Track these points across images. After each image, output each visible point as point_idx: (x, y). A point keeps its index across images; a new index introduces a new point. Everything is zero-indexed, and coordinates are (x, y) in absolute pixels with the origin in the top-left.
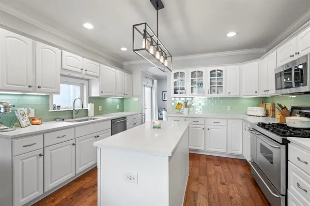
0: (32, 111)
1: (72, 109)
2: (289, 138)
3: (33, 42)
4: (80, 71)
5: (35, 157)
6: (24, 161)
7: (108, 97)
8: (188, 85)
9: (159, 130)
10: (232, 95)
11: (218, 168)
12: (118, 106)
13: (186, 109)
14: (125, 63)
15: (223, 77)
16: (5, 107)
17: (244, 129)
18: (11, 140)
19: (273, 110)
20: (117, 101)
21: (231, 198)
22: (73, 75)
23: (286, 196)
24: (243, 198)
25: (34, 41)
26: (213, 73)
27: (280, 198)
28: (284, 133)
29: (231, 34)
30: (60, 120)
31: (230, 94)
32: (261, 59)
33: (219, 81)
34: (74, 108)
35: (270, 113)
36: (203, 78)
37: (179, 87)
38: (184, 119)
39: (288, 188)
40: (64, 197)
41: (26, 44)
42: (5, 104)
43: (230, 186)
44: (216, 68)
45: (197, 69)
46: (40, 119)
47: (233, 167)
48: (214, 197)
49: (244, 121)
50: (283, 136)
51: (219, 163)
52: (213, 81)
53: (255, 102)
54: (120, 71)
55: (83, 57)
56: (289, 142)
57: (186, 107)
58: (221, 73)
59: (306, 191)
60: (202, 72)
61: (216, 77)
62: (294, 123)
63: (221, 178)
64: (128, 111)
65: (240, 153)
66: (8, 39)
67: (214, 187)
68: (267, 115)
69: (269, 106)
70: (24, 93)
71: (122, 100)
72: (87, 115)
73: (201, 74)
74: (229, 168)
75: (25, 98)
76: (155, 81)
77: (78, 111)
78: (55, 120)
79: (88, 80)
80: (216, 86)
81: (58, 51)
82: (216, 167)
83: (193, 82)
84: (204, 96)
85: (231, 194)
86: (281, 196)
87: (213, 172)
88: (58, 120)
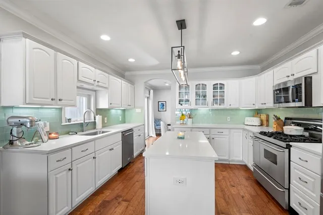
0: (48, 124)
1: (83, 122)
2: (291, 143)
3: (55, 54)
4: (93, 82)
5: (65, 172)
6: (58, 176)
7: (112, 109)
8: (192, 97)
9: (183, 140)
10: (232, 107)
11: (225, 173)
12: (120, 117)
13: (190, 120)
14: (127, 73)
15: (225, 90)
16: (31, 122)
17: (244, 137)
18: (46, 156)
19: (268, 121)
20: (119, 112)
21: (243, 197)
22: (86, 86)
23: (289, 189)
24: (252, 196)
25: (55, 52)
26: (216, 86)
27: (284, 191)
28: (285, 139)
29: (236, 53)
30: (73, 133)
31: (231, 106)
32: (259, 76)
33: (222, 94)
34: (84, 120)
35: (265, 122)
36: (207, 90)
37: (184, 99)
38: (190, 129)
39: (291, 182)
40: (91, 211)
41: (50, 55)
42: (31, 118)
43: (239, 188)
44: (219, 82)
45: (201, 82)
46: (57, 133)
47: (237, 172)
48: (228, 197)
49: (244, 129)
50: (286, 142)
51: (224, 169)
52: (216, 94)
53: (252, 113)
54: (125, 82)
55: (95, 68)
56: (291, 146)
57: (190, 118)
58: (222, 86)
59: (307, 183)
60: (205, 85)
61: (219, 90)
62: (290, 131)
63: (230, 182)
64: (129, 122)
65: (241, 159)
66: (35, 50)
67: (226, 190)
68: (262, 125)
69: (264, 117)
70: (42, 106)
71: (124, 111)
72: (95, 128)
73: (204, 86)
74: (234, 173)
75: (41, 111)
76: (152, 91)
77: (87, 124)
78: (68, 133)
79: (95, 91)
80: (219, 98)
81: (75, 62)
82: (223, 173)
83: (197, 94)
84: (208, 108)
85: (242, 194)
86: (285, 190)
87: (221, 177)
88: (71, 133)
